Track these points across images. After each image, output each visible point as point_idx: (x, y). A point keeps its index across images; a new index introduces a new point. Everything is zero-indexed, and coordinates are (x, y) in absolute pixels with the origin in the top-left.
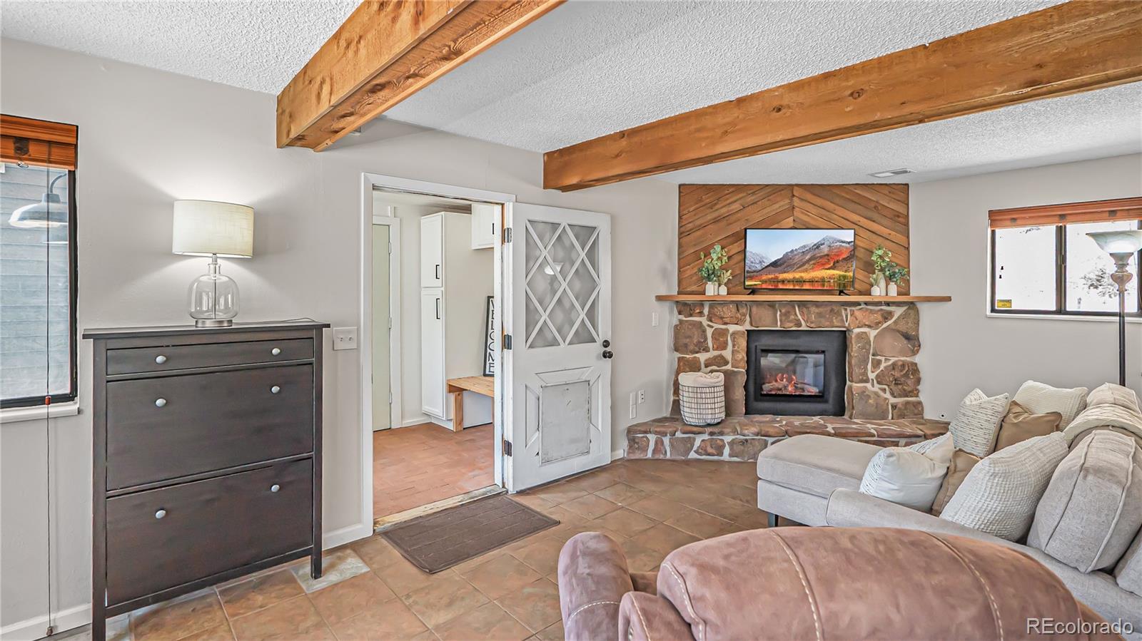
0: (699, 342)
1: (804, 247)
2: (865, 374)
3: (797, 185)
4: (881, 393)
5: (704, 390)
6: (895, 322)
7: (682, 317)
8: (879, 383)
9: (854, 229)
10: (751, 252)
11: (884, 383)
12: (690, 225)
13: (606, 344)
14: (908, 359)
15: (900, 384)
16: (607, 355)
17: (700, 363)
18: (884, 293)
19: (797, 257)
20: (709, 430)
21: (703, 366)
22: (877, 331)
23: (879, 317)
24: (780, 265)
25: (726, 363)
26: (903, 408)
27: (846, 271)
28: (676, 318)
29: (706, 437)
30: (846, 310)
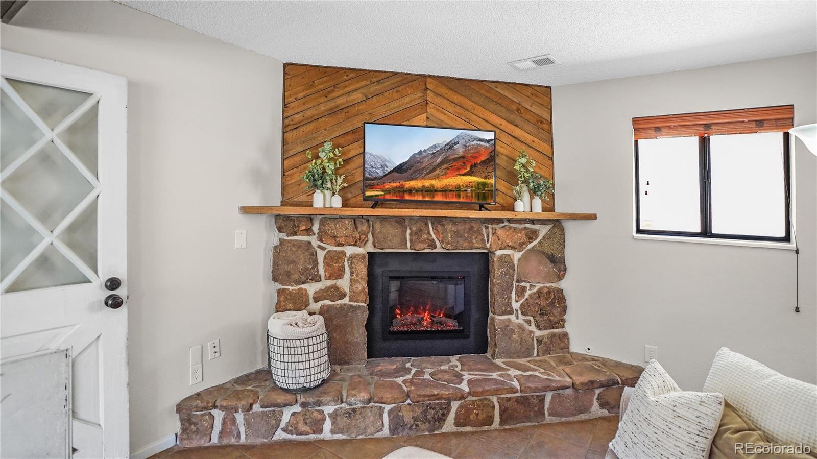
0: (307, 269)
1: (435, 146)
2: (509, 304)
3: (430, 76)
4: (526, 326)
5: (293, 343)
6: (540, 242)
7: (283, 236)
8: (523, 314)
9: (495, 132)
10: (371, 154)
11: (529, 314)
12: (296, 116)
13: (114, 284)
14: (553, 285)
15: (546, 315)
16: (115, 303)
17: (308, 296)
18: (528, 209)
19: (426, 160)
20: (301, 399)
21: (311, 300)
22: (521, 253)
23: (522, 236)
24: (406, 171)
25: (343, 296)
26: (549, 342)
27: (486, 178)
28: (275, 237)
29: (297, 408)
30: (487, 228)
